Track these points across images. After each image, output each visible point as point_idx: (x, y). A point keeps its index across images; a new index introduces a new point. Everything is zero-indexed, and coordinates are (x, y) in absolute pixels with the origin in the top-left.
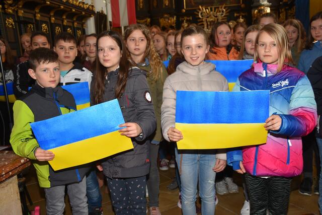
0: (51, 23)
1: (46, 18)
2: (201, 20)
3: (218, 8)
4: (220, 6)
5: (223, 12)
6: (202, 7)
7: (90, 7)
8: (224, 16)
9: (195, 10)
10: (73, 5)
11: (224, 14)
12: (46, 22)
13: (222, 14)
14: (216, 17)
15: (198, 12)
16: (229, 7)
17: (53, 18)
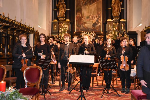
0: (14, 36)
1: (12, 33)
2: (82, 38)
3: (91, 33)
4: (92, 32)
5: (93, 35)
6: (83, 32)
7: (33, 29)
8: (93, 37)
9: (80, 33)
10: (25, 28)
11: (94, 36)
12: (12, 35)
13: (92, 36)
14: (90, 37)
15: (82, 34)
16: (96, 33)
17: (15, 33)
